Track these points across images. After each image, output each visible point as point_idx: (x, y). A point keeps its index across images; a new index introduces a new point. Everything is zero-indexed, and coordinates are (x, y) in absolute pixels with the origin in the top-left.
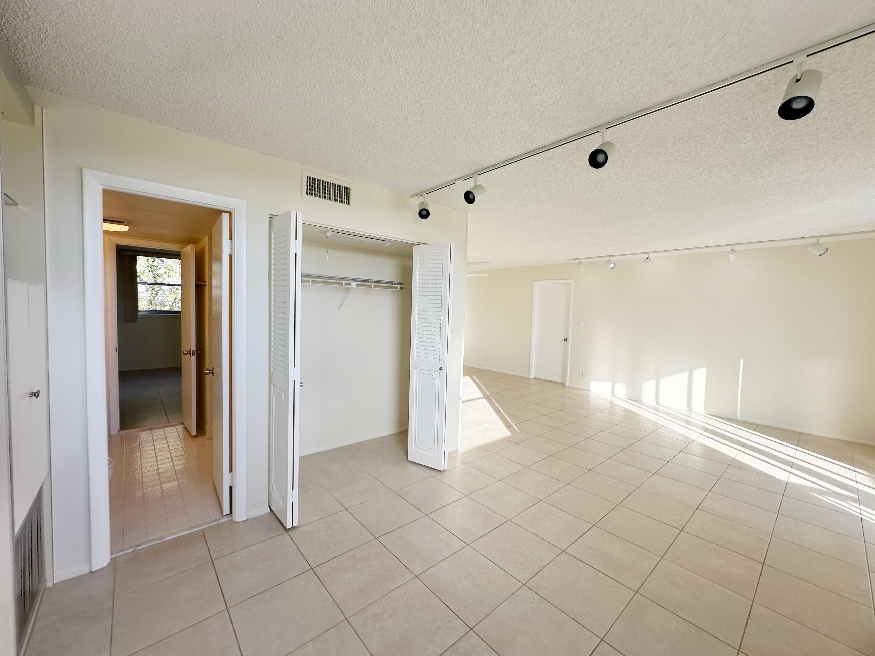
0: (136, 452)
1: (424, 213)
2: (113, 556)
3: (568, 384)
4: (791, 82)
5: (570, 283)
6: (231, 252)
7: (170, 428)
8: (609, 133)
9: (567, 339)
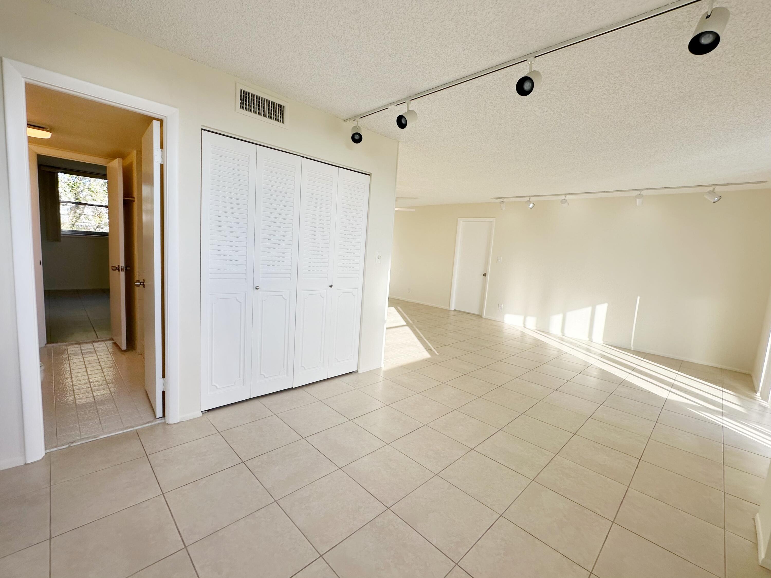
0: (65, 363)
1: (357, 137)
2: (48, 451)
3: (484, 316)
4: (702, 18)
5: (492, 222)
6: (163, 161)
7: (99, 343)
8: (536, 61)
9: (486, 274)
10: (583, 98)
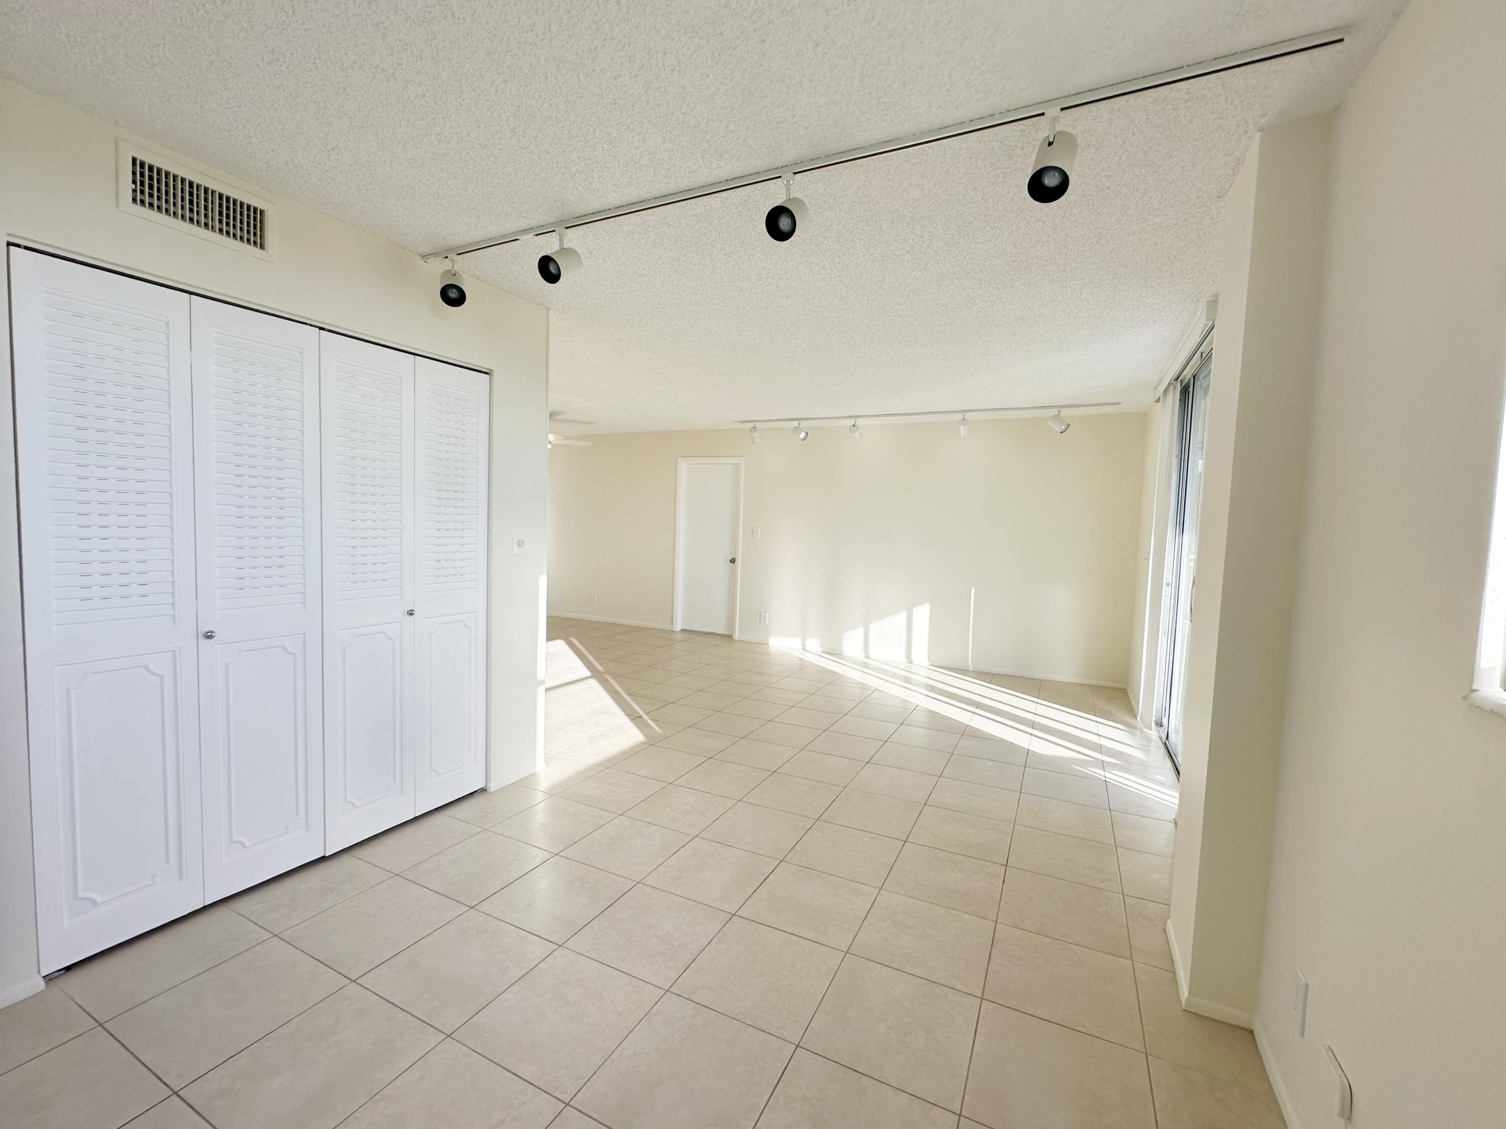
1: (453, 294)
3: (736, 636)
5: (738, 464)
8: (796, 182)
9: (734, 559)
10: (875, 255)
